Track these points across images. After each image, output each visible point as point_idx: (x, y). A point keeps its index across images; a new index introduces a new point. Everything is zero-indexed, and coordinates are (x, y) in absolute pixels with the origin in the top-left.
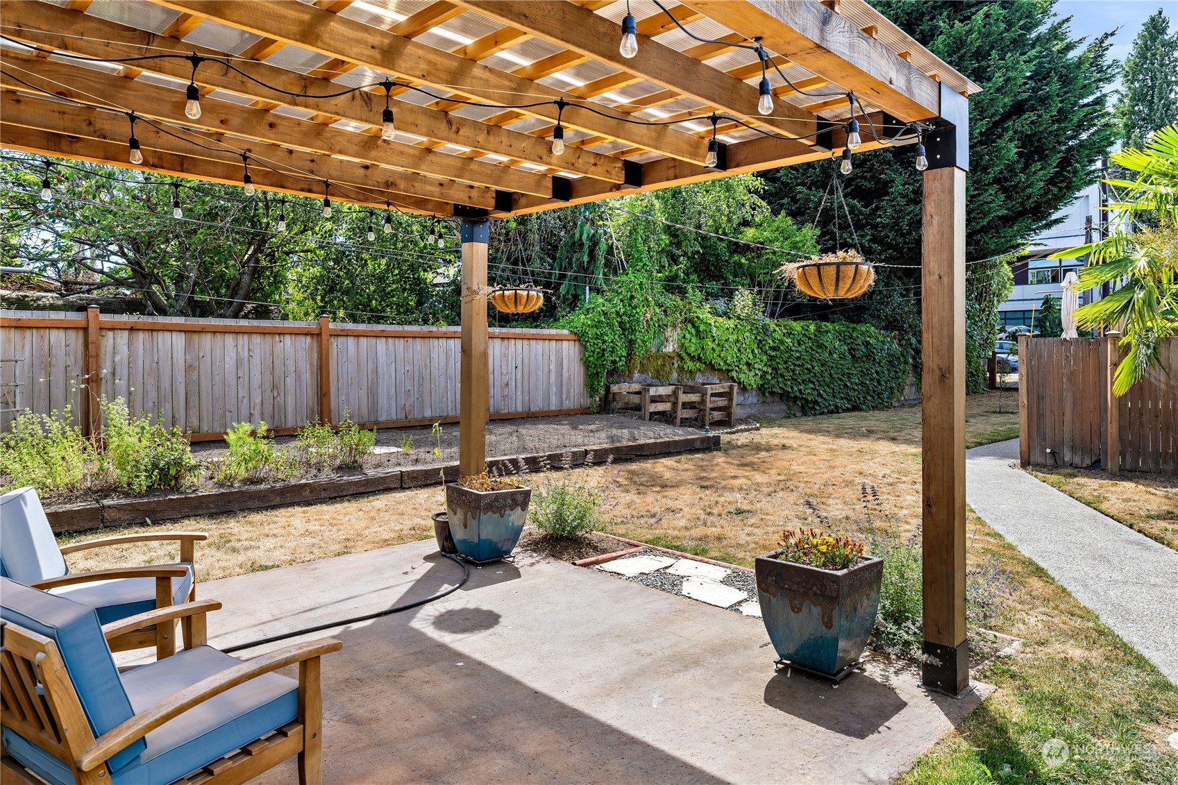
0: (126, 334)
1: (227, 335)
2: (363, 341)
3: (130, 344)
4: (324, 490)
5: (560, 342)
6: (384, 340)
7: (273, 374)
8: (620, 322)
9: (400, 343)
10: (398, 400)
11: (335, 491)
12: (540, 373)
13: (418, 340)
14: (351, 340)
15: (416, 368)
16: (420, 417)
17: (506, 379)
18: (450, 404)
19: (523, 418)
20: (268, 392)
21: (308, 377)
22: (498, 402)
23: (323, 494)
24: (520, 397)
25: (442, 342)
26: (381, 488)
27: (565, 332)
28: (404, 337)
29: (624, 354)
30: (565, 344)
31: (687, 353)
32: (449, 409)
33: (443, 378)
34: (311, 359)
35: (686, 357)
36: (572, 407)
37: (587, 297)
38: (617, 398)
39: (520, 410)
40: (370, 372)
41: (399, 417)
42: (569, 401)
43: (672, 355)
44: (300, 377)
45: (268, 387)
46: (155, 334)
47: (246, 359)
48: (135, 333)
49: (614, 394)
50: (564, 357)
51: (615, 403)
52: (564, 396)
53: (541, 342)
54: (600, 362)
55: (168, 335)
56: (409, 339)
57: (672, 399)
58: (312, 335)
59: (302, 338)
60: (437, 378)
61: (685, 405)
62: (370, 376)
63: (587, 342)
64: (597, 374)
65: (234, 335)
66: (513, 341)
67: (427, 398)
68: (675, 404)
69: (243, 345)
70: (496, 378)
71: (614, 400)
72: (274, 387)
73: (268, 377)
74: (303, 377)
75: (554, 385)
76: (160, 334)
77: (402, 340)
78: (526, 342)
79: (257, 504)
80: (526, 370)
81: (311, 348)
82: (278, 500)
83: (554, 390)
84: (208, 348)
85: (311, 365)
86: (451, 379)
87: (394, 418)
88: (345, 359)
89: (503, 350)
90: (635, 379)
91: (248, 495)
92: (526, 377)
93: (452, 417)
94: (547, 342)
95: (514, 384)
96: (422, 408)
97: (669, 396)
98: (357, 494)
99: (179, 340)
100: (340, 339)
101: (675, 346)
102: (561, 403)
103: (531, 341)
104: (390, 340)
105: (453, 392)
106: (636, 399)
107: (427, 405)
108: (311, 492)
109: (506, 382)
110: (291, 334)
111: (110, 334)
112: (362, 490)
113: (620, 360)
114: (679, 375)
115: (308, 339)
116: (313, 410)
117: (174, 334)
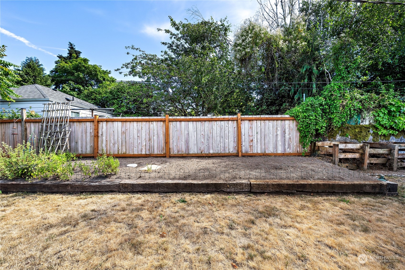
0: (105, 123)
1: (134, 122)
2: (183, 123)
3: (106, 126)
4: (77, 188)
5: (284, 121)
6: (192, 122)
7: (149, 135)
8: (323, 109)
9: (199, 124)
10: (198, 145)
11: (83, 189)
12: (271, 135)
13: (207, 122)
14: (178, 123)
15: (206, 133)
16: (208, 153)
17: (251, 138)
18: (222, 148)
19: (261, 156)
20: (148, 141)
21: (162, 137)
22: (247, 148)
23: (77, 190)
24: (260, 146)
25: (219, 123)
26: (108, 190)
27: (287, 116)
28: (201, 121)
29: (325, 125)
30: (287, 122)
31: (380, 125)
32: (222, 150)
33: (218, 138)
34: (163, 130)
35: (380, 127)
36: (292, 152)
37: (304, 99)
38: (320, 149)
39: (259, 152)
40: (186, 135)
41: (198, 152)
42: (290, 149)
43: (368, 126)
44: (159, 136)
45: (147, 139)
46: (113, 122)
47: (140, 130)
48: (108, 122)
49: (319, 147)
50: (286, 128)
51: (319, 152)
52: (287, 147)
53: (271, 122)
54: (307, 130)
55: (116, 122)
56: (203, 122)
57: (361, 151)
58: (163, 121)
59: (160, 123)
60: (216, 137)
61: (372, 156)
62: (186, 136)
63: (299, 120)
64: (306, 136)
65: (137, 122)
66: (255, 121)
67: (211, 145)
68: (363, 154)
69: (139, 125)
70: (246, 138)
71: (319, 150)
72: (150, 140)
73: (148, 136)
74: (160, 136)
75: (280, 141)
76: (115, 122)
77: (199, 122)
78: (262, 122)
79: (47, 190)
80: (263, 134)
81: (163, 126)
82: (56, 190)
83: (280, 143)
84: (128, 126)
85: (163, 132)
86: (222, 138)
87: (196, 152)
88: (176, 130)
89: (250, 125)
90: (337, 139)
91: (43, 186)
92: (263, 137)
93: (223, 154)
94: (275, 121)
95: (256, 140)
96: (209, 149)
97: (358, 149)
98: (94, 191)
99: (120, 124)
100: (174, 123)
101: (371, 121)
102: (285, 150)
103: (266, 121)
104: (194, 122)
105: (224, 143)
106: (331, 150)
107: (211, 148)
108: (71, 188)
109: (251, 139)
110: (156, 121)
111: (101, 123)
112: (97, 190)
113: (322, 128)
114: (374, 137)
115: (162, 122)
116: (164, 148)
117: (118, 122)
